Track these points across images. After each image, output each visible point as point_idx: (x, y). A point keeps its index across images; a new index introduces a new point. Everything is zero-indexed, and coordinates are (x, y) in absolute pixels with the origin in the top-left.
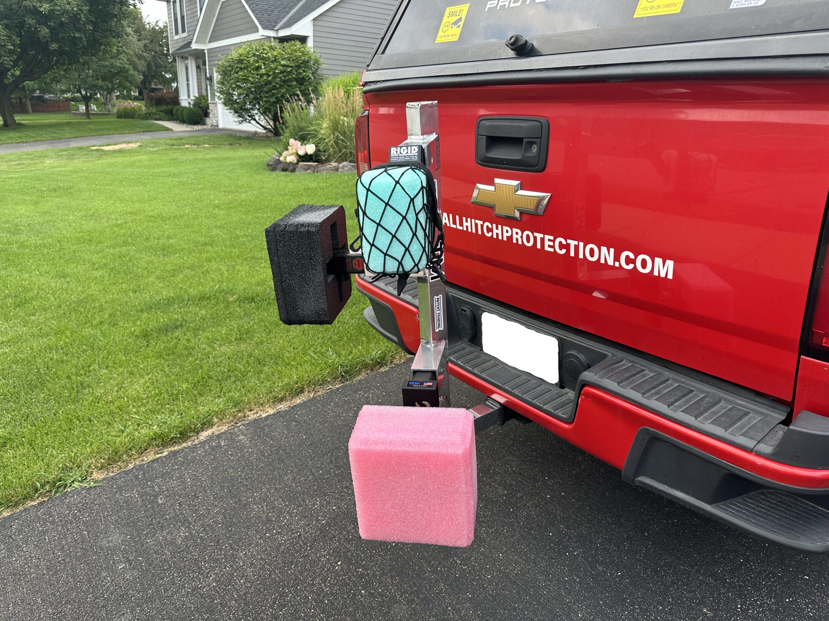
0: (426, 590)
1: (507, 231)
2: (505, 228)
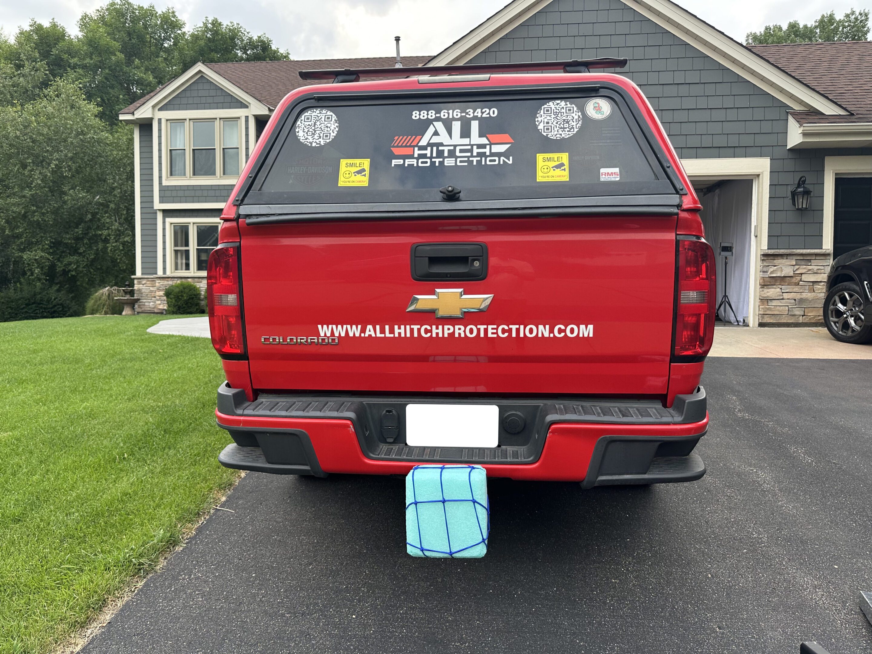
1: (449, 329)
2: (447, 327)
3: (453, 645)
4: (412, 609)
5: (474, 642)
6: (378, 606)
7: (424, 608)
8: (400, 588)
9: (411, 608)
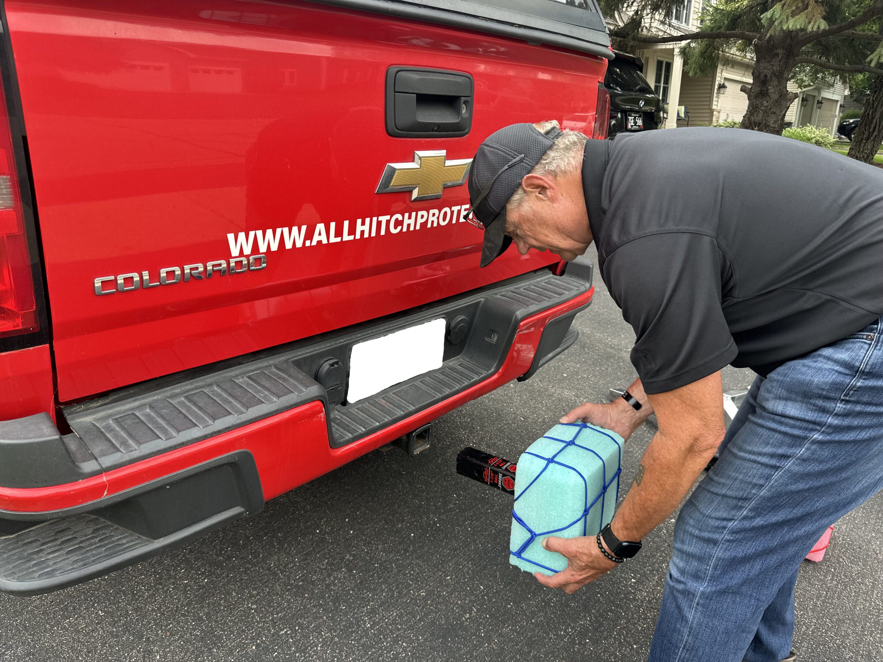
0: (517, 645)
1: (422, 217)
2: (420, 213)
3: (466, 620)
4: (373, 611)
5: (475, 601)
6: (332, 639)
7: (383, 603)
8: (323, 597)
9: (371, 613)
